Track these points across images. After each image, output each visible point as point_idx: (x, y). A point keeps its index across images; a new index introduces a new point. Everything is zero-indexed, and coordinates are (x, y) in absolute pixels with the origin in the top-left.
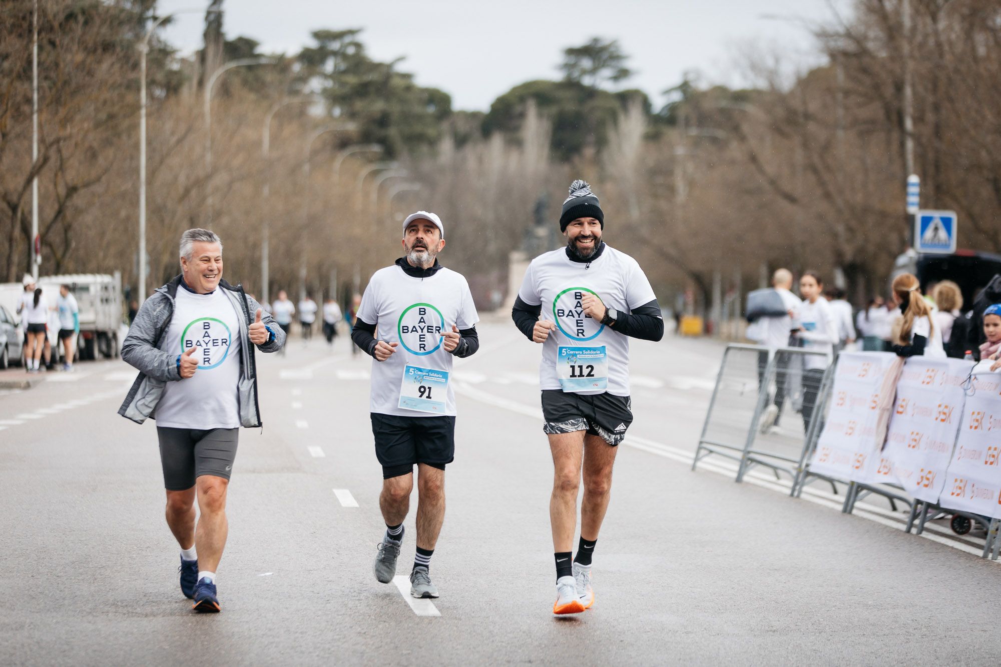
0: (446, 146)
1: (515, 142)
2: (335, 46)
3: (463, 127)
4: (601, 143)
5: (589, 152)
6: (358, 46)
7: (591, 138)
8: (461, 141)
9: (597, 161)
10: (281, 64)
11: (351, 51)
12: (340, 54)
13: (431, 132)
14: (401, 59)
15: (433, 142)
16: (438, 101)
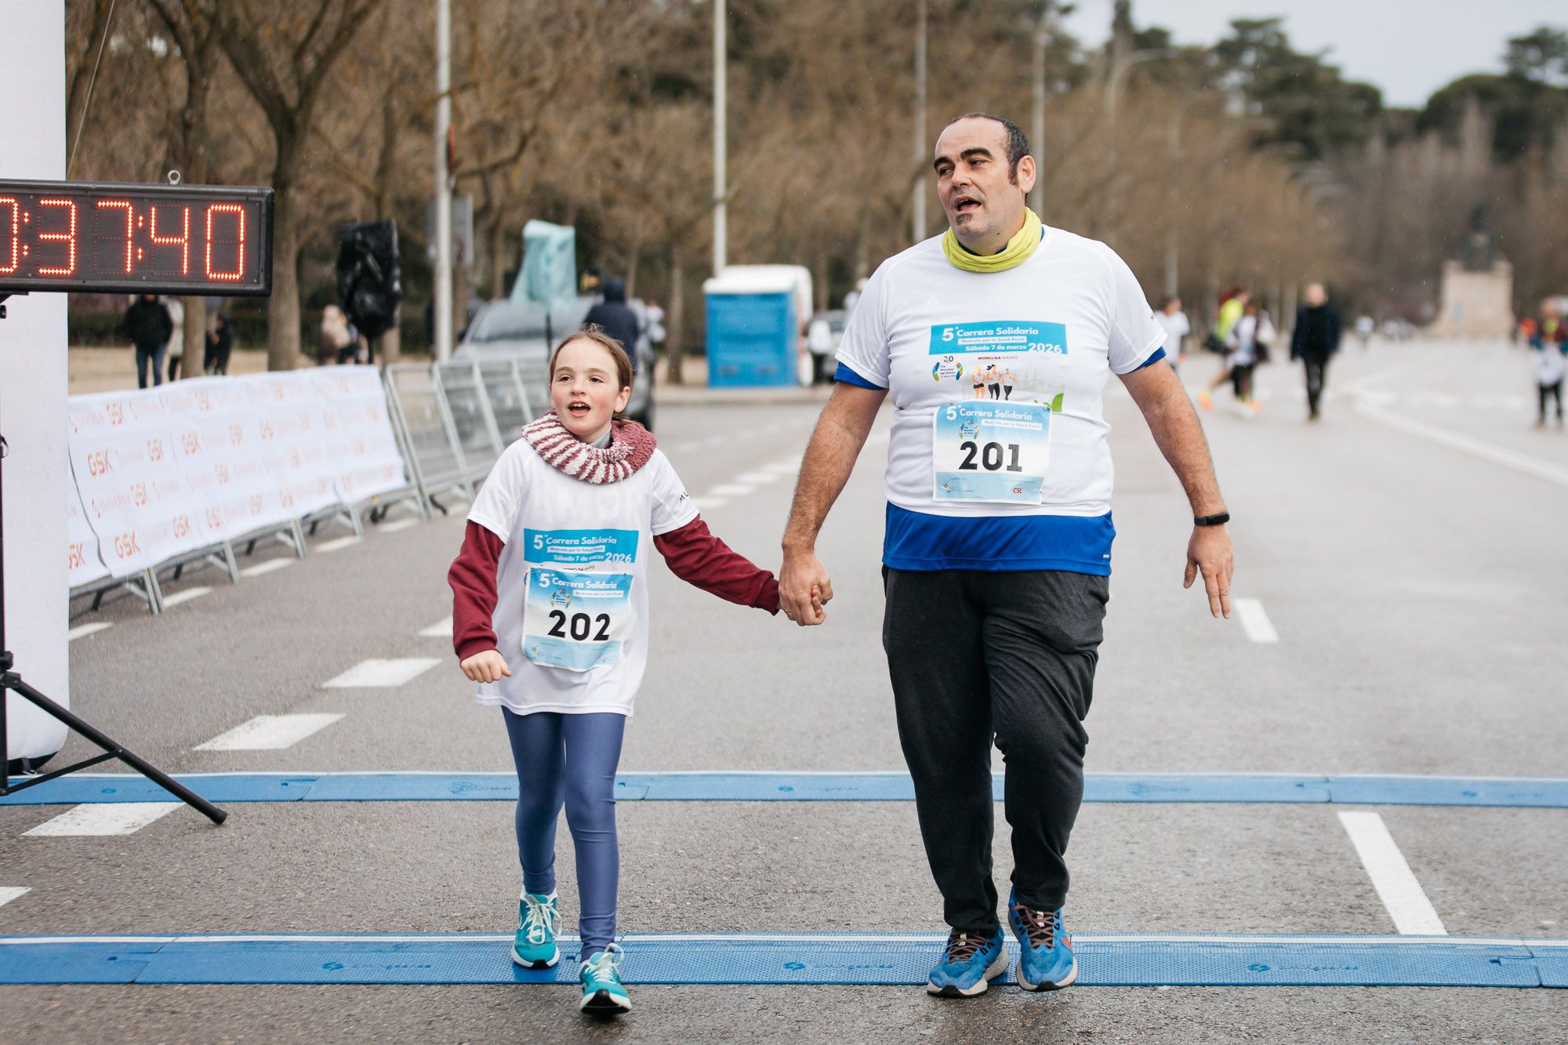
0: (1376, 147)
1: (1452, 141)
2: (1255, 36)
3: (1395, 126)
4: (1548, 143)
5: (1534, 152)
6: (1281, 37)
7: (1537, 137)
8: (1392, 140)
9: (1544, 163)
10: (1193, 56)
11: (1273, 42)
12: (1260, 46)
13: (1358, 130)
14: (1328, 50)
15: (1361, 141)
16: (1368, 95)
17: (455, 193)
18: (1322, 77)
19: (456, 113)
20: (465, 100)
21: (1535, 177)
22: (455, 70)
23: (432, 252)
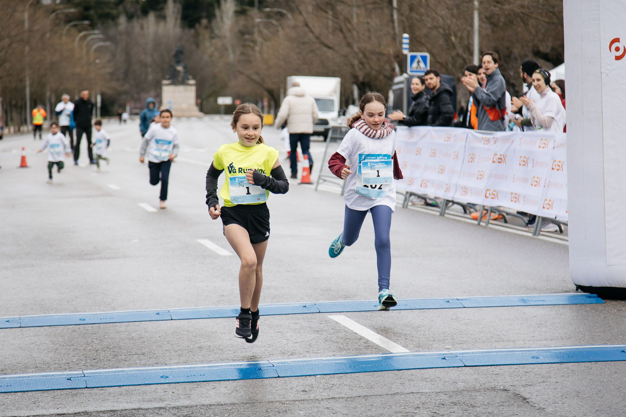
0: (122, 20)
1: (162, 17)
4: (211, 16)
5: (204, 21)
7: (204, 14)
8: (130, 17)
9: (208, 27)
13: (114, 12)
15: (114, 18)
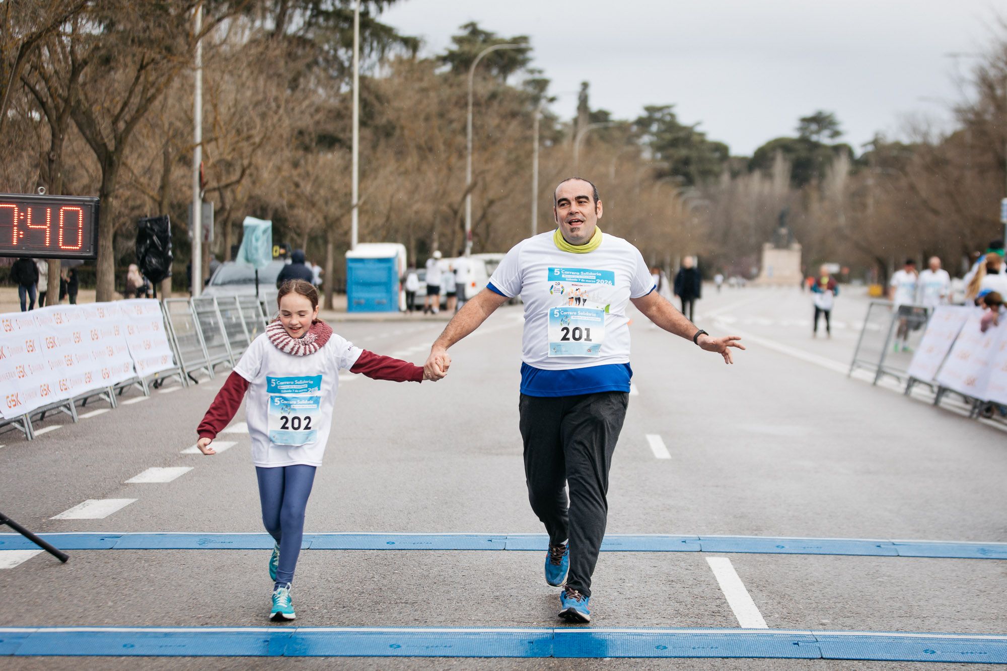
0: (725, 178)
1: (768, 175)
2: (658, 115)
3: (736, 166)
4: (822, 176)
5: (814, 182)
6: (672, 116)
7: (816, 173)
8: (735, 175)
9: (820, 188)
10: (623, 126)
11: (668, 118)
12: (661, 121)
13: (716, 168)
14: (698, 124)
15: (717, 175)
16: (721, 149)
17: (204, 201)
18: (695, 138)
19: (205, 155)
20: (210, 147)
21: (814, 195)
22: (204, 131)
23: (191, 234)
